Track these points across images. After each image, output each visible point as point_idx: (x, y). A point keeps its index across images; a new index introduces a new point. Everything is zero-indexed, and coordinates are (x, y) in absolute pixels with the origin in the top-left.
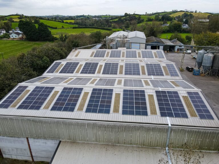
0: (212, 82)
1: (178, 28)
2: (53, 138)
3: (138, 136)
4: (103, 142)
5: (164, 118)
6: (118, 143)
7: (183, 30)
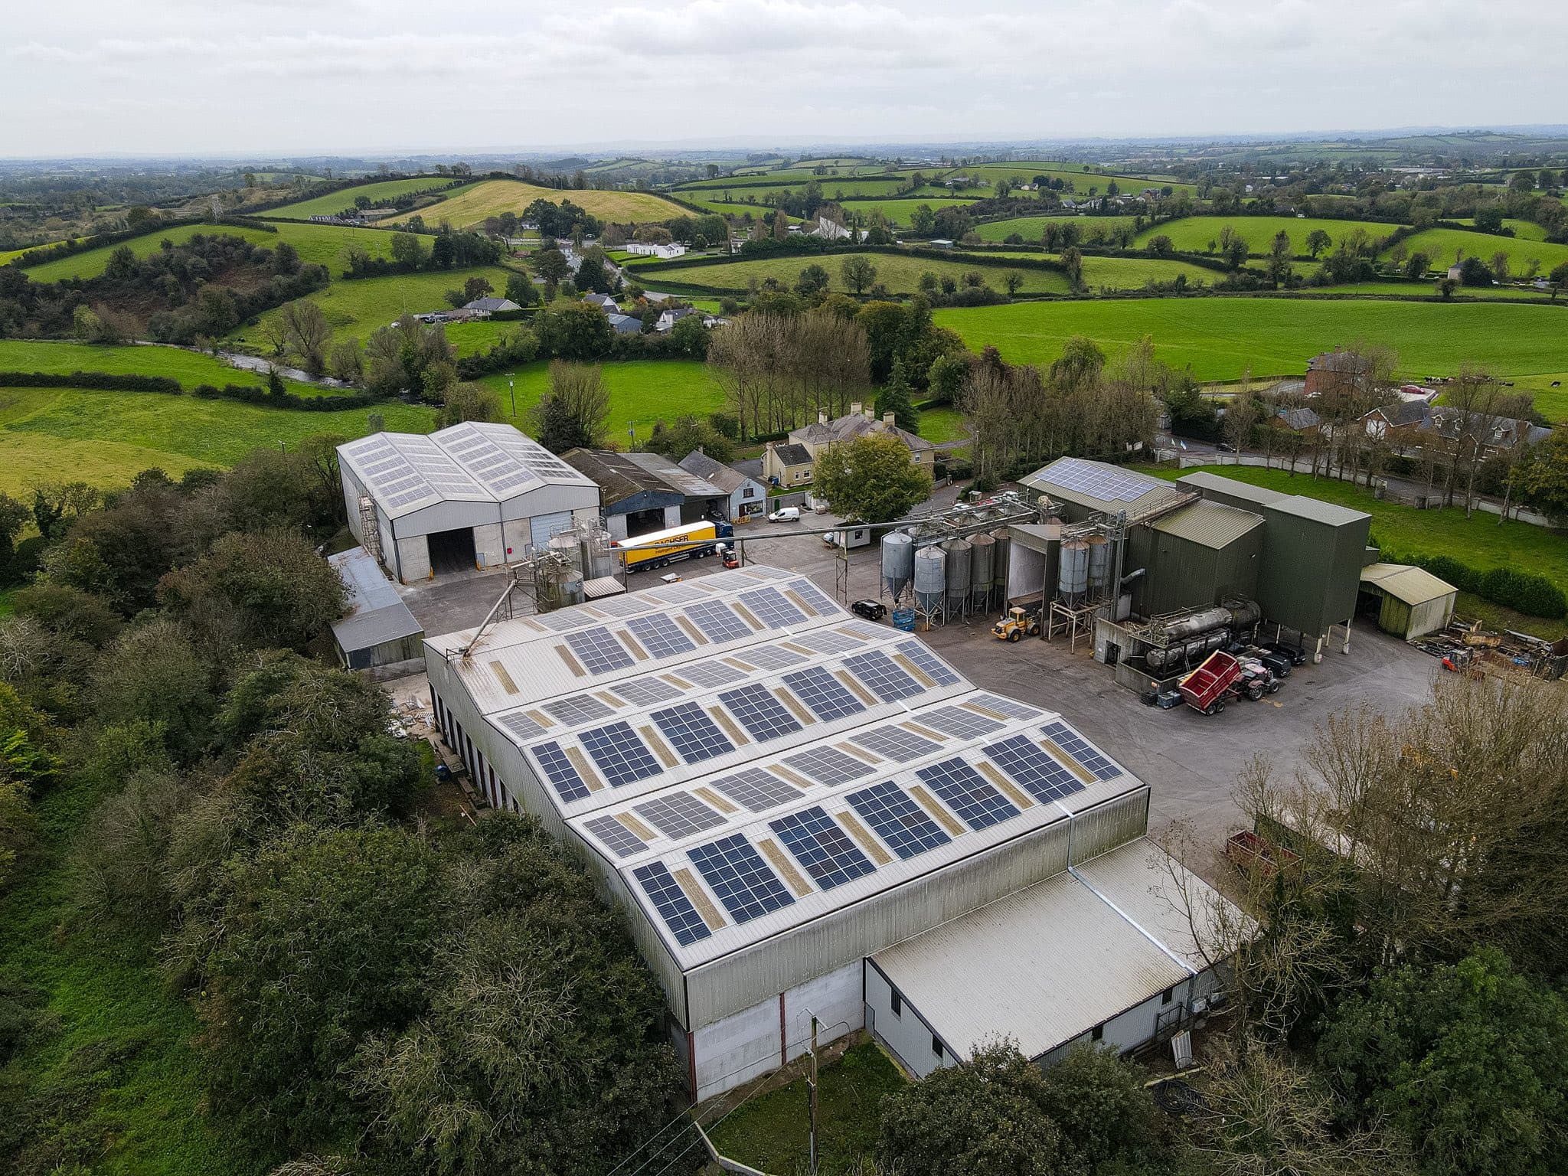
0: (969, 646)
1: (593, 337)
2: (844, 963)
3: (1020, 868)
4: (957, 915)
5: (1050, 806)
6: (986, 901)
7: (623, 343)
